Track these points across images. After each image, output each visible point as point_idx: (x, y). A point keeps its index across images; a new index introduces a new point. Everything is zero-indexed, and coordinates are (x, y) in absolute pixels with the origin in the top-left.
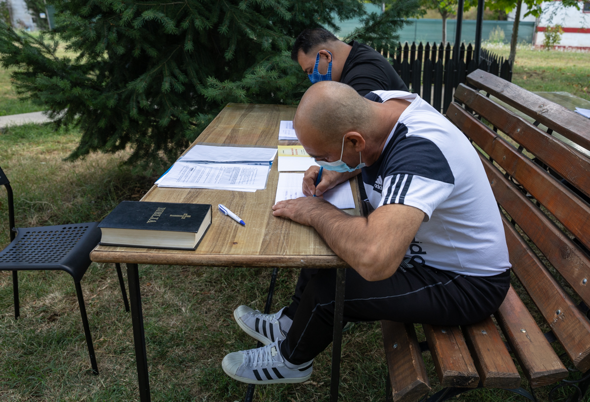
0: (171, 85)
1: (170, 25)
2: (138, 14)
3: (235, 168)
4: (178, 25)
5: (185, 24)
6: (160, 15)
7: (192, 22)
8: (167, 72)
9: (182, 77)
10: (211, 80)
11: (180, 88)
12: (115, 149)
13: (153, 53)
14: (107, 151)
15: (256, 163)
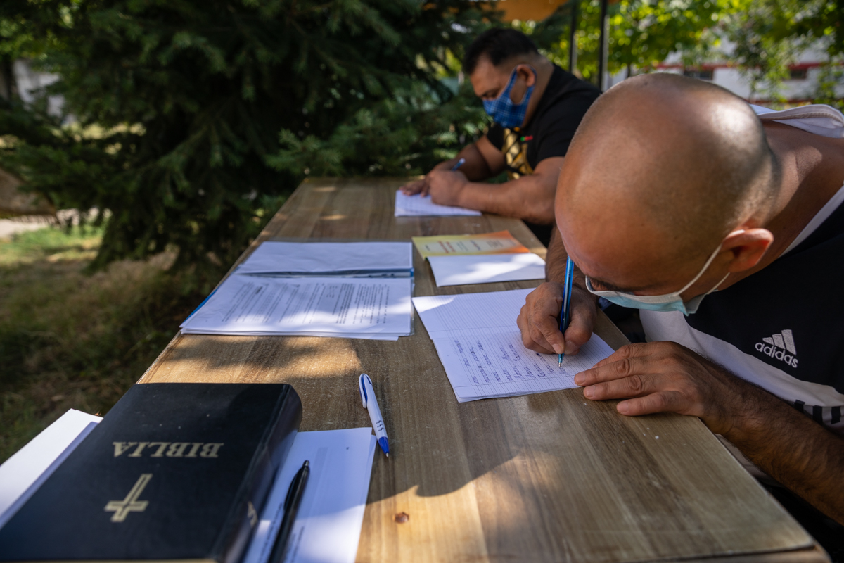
0: (225, 157)
1: (217, 60)
2: (165, 42)
3: (344, 286)
4: (229, 59)
5: (241, 58)
6: (201, 41)
7: (252, 53)
8: (215, 138)
9: (238, 144)
10: (286, 136)
11: (237, 161)
12: (147, 254)
13: (192, 107)
14: (137, 259)
15: (385, 273)
